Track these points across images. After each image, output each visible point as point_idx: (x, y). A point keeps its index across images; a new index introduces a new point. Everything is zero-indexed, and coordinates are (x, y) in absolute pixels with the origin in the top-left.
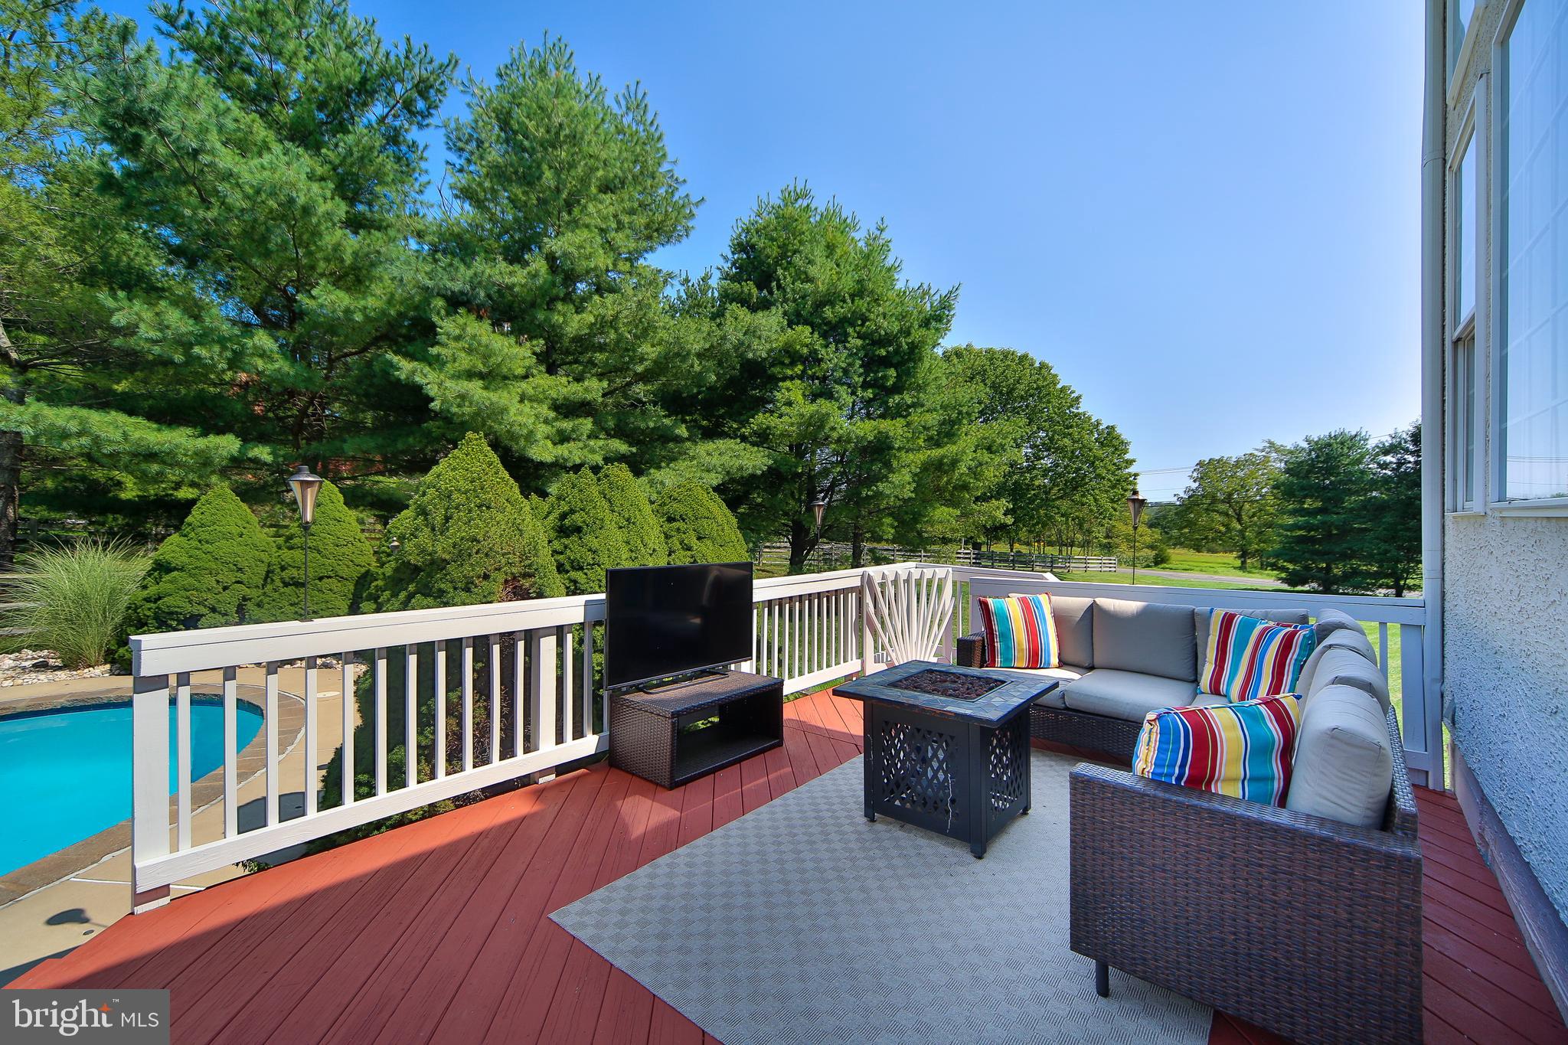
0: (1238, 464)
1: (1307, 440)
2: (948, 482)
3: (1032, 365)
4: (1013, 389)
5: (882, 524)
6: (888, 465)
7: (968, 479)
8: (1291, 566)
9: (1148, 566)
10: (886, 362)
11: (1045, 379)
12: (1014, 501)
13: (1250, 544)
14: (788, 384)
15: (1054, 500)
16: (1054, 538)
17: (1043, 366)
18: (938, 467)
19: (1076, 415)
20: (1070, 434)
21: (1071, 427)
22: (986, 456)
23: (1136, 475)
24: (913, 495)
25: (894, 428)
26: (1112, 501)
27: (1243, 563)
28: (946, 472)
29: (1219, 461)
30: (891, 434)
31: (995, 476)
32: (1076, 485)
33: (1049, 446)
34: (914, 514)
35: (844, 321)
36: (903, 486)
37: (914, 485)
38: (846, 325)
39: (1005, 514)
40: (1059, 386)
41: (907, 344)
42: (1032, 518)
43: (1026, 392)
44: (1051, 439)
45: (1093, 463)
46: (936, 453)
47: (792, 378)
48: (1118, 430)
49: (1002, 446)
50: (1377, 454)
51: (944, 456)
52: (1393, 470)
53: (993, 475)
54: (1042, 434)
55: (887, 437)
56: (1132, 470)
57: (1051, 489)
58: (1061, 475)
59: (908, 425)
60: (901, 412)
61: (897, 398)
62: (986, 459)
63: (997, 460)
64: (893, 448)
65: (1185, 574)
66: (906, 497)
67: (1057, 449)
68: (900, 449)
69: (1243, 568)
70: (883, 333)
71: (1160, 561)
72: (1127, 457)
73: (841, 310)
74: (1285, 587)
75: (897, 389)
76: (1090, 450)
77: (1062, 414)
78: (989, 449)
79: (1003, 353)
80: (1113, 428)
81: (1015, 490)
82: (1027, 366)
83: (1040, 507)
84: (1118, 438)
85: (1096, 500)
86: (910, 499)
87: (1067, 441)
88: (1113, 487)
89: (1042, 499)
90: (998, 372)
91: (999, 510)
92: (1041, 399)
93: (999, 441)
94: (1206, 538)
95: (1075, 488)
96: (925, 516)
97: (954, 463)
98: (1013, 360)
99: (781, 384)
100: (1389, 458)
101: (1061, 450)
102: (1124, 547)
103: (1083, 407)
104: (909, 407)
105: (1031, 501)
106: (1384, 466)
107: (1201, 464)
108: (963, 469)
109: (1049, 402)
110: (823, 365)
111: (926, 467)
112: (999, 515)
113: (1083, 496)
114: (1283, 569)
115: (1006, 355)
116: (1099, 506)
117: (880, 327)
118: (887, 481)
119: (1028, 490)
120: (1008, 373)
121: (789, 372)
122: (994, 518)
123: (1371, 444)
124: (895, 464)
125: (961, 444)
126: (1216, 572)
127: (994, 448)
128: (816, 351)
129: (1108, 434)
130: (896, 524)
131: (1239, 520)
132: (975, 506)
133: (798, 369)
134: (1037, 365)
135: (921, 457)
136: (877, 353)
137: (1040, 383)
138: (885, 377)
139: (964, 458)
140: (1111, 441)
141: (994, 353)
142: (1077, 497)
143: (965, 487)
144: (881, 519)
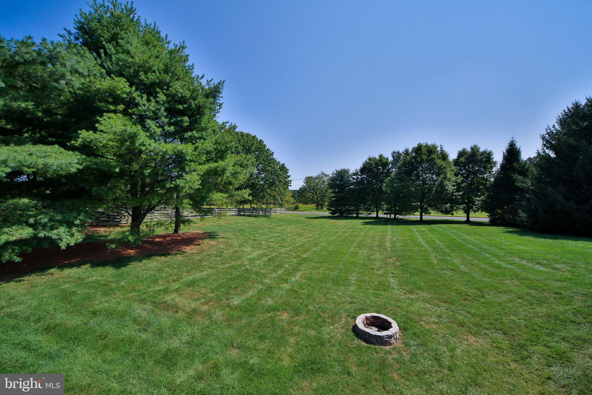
0: (315, 178)
1: (336, 171)
2: (222, 181)
3: (257, 140)
4: (250, 148)
5: (182, 203)
6: (183, 169)
7: (231, 179)
8: (333, 209)
9: (293, 210)
10: (182, 113)
11: (262, 145)
12: (252, 190)
13: (319, 202)
14: (112, 115)
15: (266, 189)
16: (265, 202)
17: (261, 140)
18: (215, 172)
19: (272, 159)
20: (270, 166)
21: (271, 163)
22: (239, 169)
23: (291, 181)
24: (200, 187)
25: (187, 149)
26: (284, 189)
27: (317, 208)
28: (219, 175)
29: (311, 177)
30: (184, 151)
31: (244, 178)
32: (273, 184)
33: (263, 170)
34: (202, 197)
35: (153, 84)
36: (194, 182)
37: (200, 181)
38: (156, 87)
39: (248, 196)
40: (266, 148)
41: (195, 104)
42: (258, 196)
43: (255, 149)
44: (264, 167)
45: (278, 176)
46: (213, 165)
47: (115, 112)
48: (285, 165)
49: (247, 165)
50: (352, 176)
51: (217, 167)
52: (356, 180)
53: (243, 178)
54: (261, 165)
55: (182, 153)
56: (290, 179)
57: (264, 185)
58: (268, 180)
59: (196, 149)
60: (192, 140)
61: (190, 133)
62: (240, 170)
63: (244, 171)
64: (186, 160)
65: (304, 212)
66: (196, 188)
67: (266, 171)
68: (191, 161)
69: (317, 209)
70: (180, 95)
71: (296, 208)
72: (288, 174)
73: (152, 77)
74: (331, 215)
75: (189, 129)
76: (277, 171)
77: (267, 158)
78: (241, 166)
79: (246, 134)
80: (284, 164)
81: (251, 185)
82: (255, 140)
83: (261, 191)
84: (285, 168)
85: (279, 189)
86: (198, 189)
87: (269, 168)
88: (284, 184)
89: (261, 189)
90: (245, 141)
91: (246, 193)
92: (260, 152)
93: (245, 162)
94: (308, 201)
95: (272, 185)
96: (208, 198)
97: (224, 171)
98: (250, 137)
99: (105, 114)
100: (355, 177)
101: (268, 171)
102: (286, 204)
103: (274, 156)
104: (197, 139)
105: (258, 189)
106: (354, 179)
107: (306, 178)
108: (228, 174)
109: (263, 153)
110: (140, 108)
111: (208, 173)
112: (246, 196)
113: (275, 188)
114: (331, 210)
115: (248, 135)
116: (280, 191)
117: (178, 92)
118: (182, 179)
119: (256, 186)
120: (249, 141)
121: (112, 107)
122: (244, 197)
123: (351, 172)
124: (187, 169)
125: (226, 161)
126: (312, 211)
127: (243, 166)
128: (134, 98)
129: (282, 166)
130: (191, 203)
131: (316, 195)
132: (235, 192)
133: (121, 107)
134: (259, 140)
135: (206, 167)
136: (177, 106)
137: (260, 146)
138: (182, 121)
139: (228, 168)
140: (283, 168)
141: (244, 133)
142: (273, 188)
143: (230, 183)
144: (182, 200)
